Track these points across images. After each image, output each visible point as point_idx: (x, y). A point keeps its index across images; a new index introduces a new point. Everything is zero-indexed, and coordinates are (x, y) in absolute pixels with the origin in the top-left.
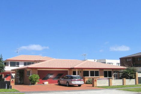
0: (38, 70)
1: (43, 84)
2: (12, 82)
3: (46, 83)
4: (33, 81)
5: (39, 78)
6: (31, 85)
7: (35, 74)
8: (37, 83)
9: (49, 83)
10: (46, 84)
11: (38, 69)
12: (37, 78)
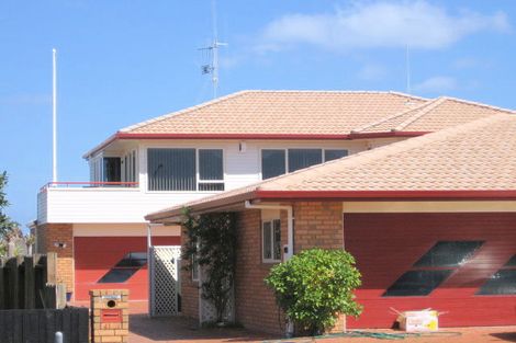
0: (347, 215)
1: (397, 326)
2: (106, 315)
3: (422, 320)
4: (309, 307)
5: (354, 276)
6: (294, 335)
7: (319, 244)
8: (340, 323)
9: (443, 322)
10: (421, 328)
11: (350, 208)
12: (338, 282)
